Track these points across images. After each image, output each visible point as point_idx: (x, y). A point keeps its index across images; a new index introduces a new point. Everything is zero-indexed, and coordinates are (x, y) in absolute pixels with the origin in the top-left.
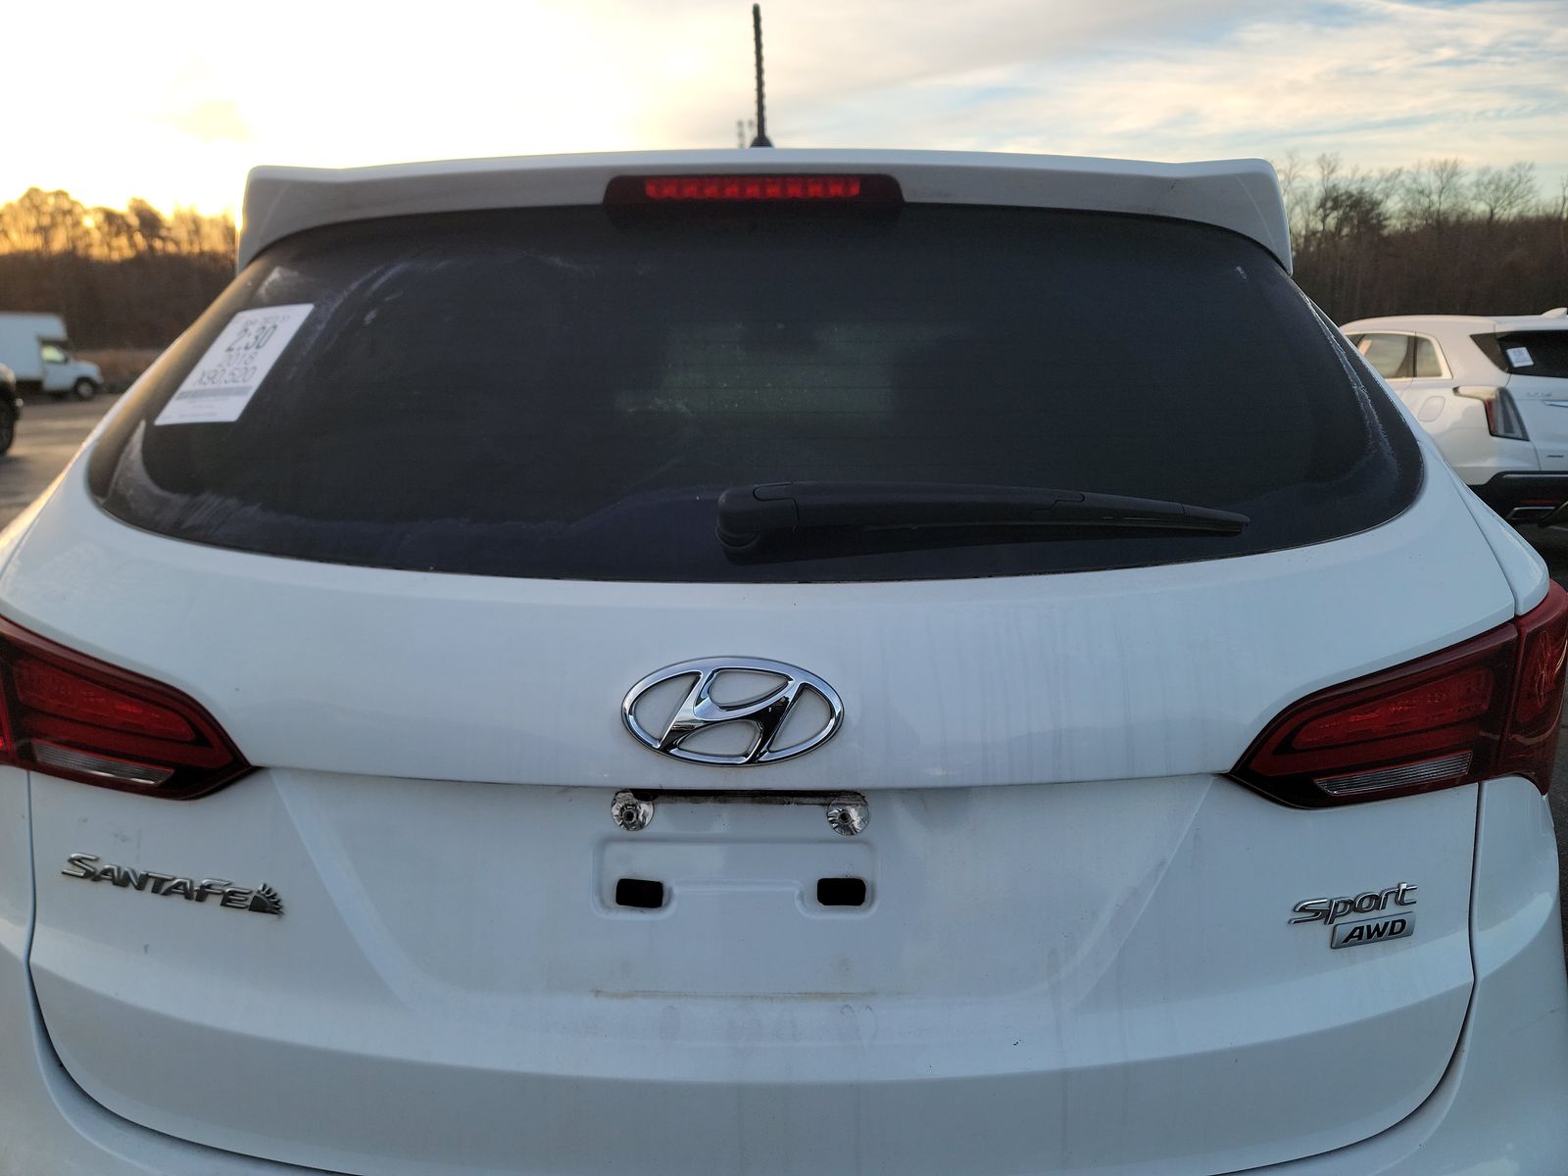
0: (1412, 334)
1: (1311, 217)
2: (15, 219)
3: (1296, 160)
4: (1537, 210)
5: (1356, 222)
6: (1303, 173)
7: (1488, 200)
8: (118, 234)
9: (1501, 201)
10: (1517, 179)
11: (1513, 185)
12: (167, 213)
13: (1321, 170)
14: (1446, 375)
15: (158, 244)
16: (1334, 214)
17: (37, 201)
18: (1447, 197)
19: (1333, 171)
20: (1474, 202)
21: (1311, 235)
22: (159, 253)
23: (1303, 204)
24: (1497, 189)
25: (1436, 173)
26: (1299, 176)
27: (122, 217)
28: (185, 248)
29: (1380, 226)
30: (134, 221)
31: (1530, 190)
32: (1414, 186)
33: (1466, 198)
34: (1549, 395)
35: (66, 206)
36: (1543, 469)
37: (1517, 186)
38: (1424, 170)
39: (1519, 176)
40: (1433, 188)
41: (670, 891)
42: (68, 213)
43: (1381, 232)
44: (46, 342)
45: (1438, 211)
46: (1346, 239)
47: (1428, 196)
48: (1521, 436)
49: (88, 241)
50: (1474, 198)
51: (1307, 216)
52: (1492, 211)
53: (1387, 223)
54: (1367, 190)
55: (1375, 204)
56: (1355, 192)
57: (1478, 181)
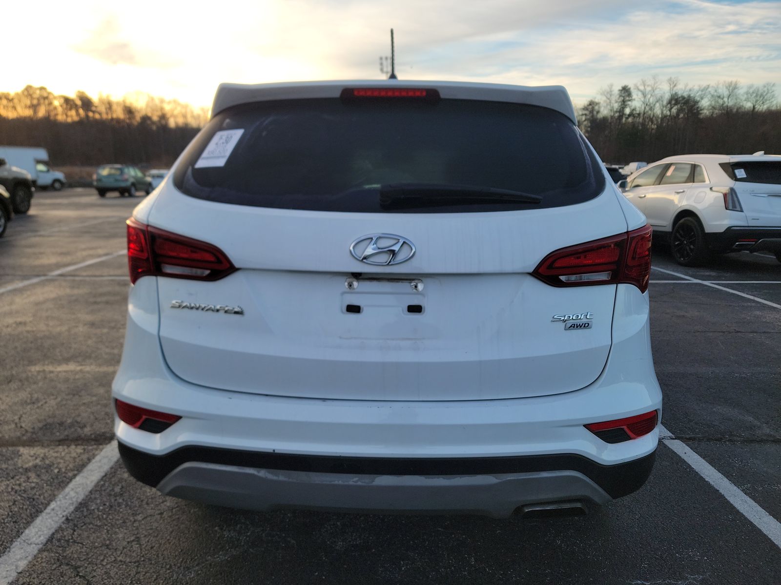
0: (694, 163)
1: (664, 109)
2: (20, 101)
3: (657, 80)
4: (777, 106)
5: (686, 111)
6: (660, 87)
7: (752, 101)
8: (71, 109)
9: (758, 102)
10: (766, 91)
11: (765, 94)
12: (95, 98)
13: (669, 85)
14: (707, 182)
15: (91, 114)
16: (676, 107)
17: (31, 92)
18: (732, 99)
19: (675, 86)
20: (745, 102)
21: (664, 117)
22: (91, 119)
23: (661, 102)
24: (757, 96)
25: (727, 88)
26: (659, 88)
27: (73, 101)
28: (104, 116)
29: (698, 113)
30: (79, 103)
31: (773, 96)
32: (715, 94)
33: (741, 100)
34: (752, 191)
35: (45, 95)
36: (749, 225)
37: (767, 94)
38: (721, 86)
39: (768, 89)
40: (725, 95)
41: (363, 308)
42: (45, 98)
43: (699, 116)
44: (39, 162)
45: (727, 106)
46: (681, 119)
47: (723, 99)
48: (739, 210)
49: (56, 112)
50: (745, 100)
51: (662, 108)
52: (754, 107)
53: (701, 112)
54: (692, 95)
55: (697, 102)
56: (686, 96)
57: (748, 91)
